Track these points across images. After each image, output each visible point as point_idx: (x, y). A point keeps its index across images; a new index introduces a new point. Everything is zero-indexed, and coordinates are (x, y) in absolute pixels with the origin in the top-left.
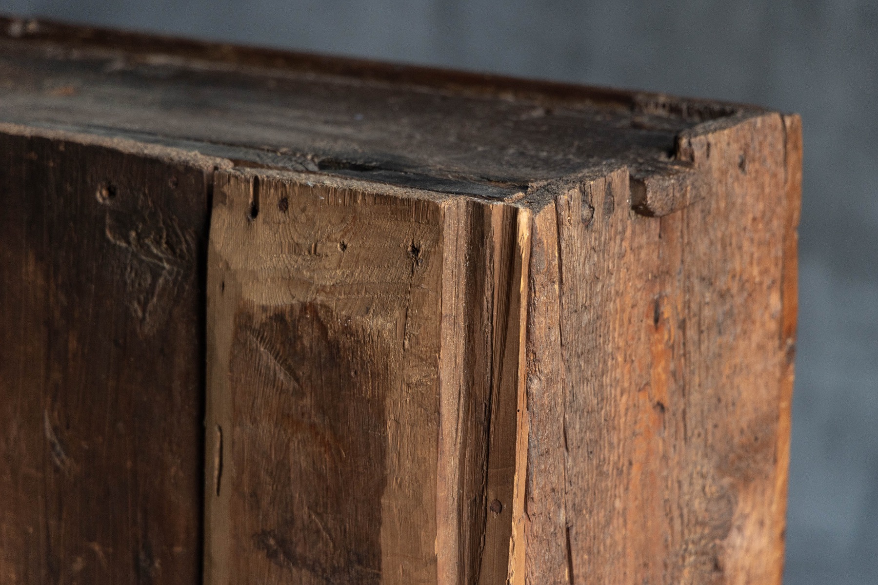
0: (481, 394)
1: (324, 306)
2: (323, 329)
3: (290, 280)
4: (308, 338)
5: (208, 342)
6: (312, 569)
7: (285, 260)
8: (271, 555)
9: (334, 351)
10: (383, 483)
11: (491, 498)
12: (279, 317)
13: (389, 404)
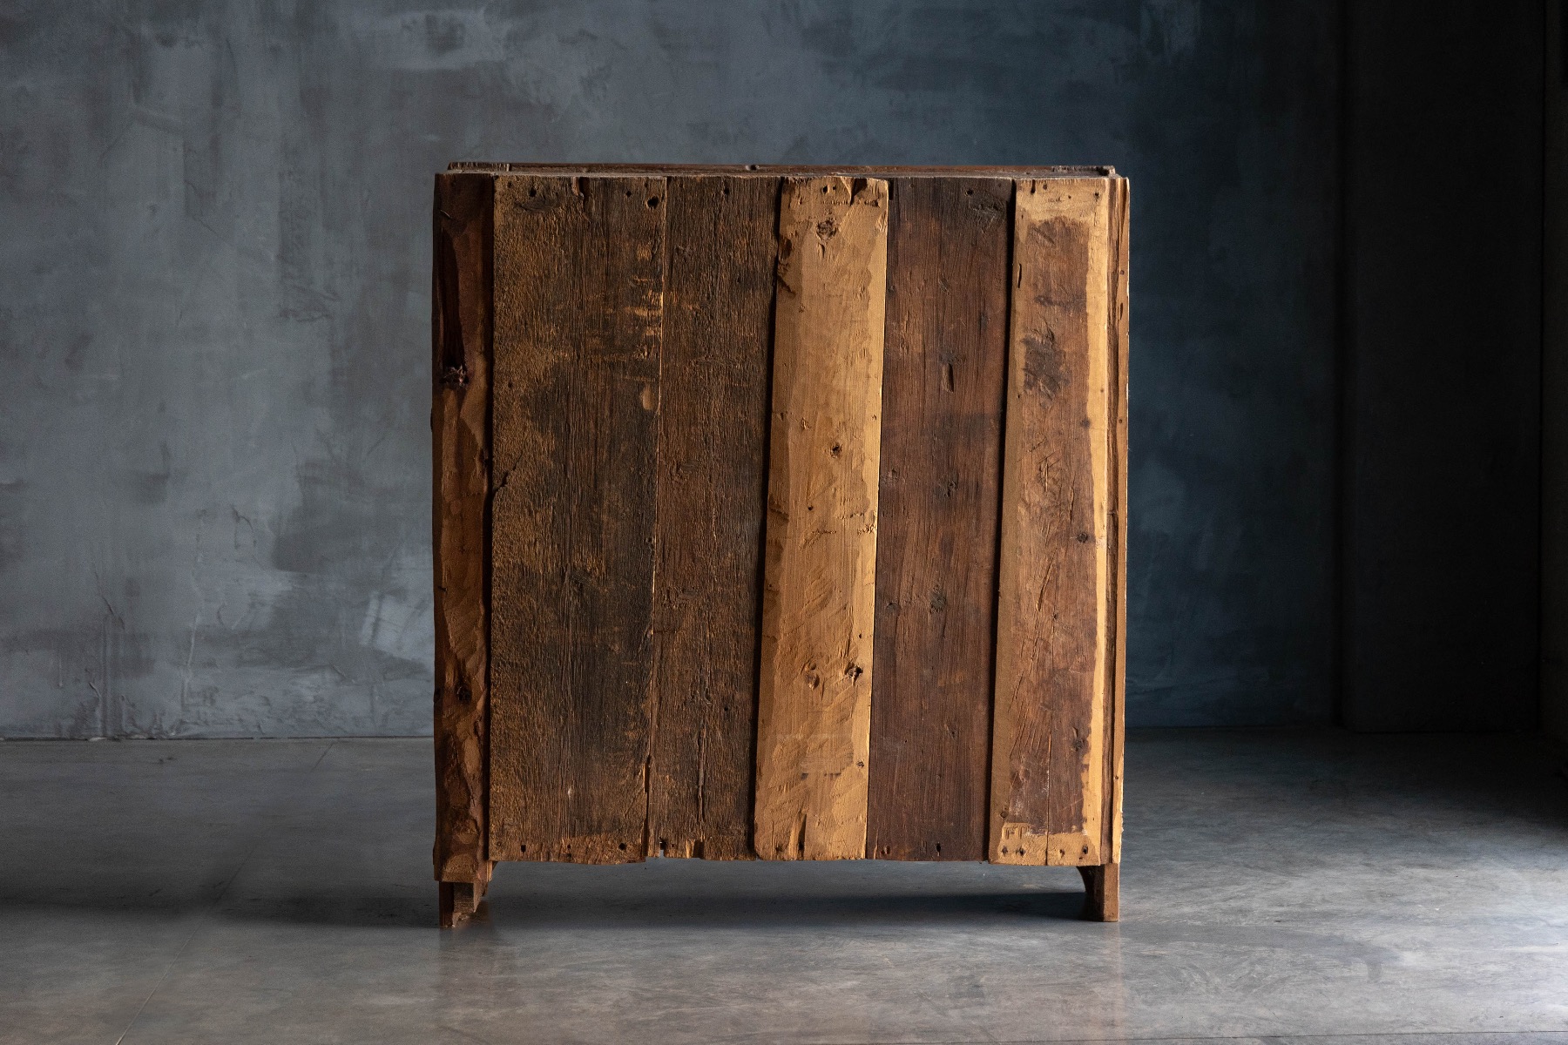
0: (1115, 237)
1: (1064, 217)
2: (1064, 224)
3: (1050, 211)
4: (1058, 227)
5: (1016, 235)
6: (1059, 305)
7: (1047, 205)
8: (1042, 303)
9: (1068, 231)
10: (1087, 270)
11: (1120, 270)
12: (1046, 223)
13: (1089, 244)
